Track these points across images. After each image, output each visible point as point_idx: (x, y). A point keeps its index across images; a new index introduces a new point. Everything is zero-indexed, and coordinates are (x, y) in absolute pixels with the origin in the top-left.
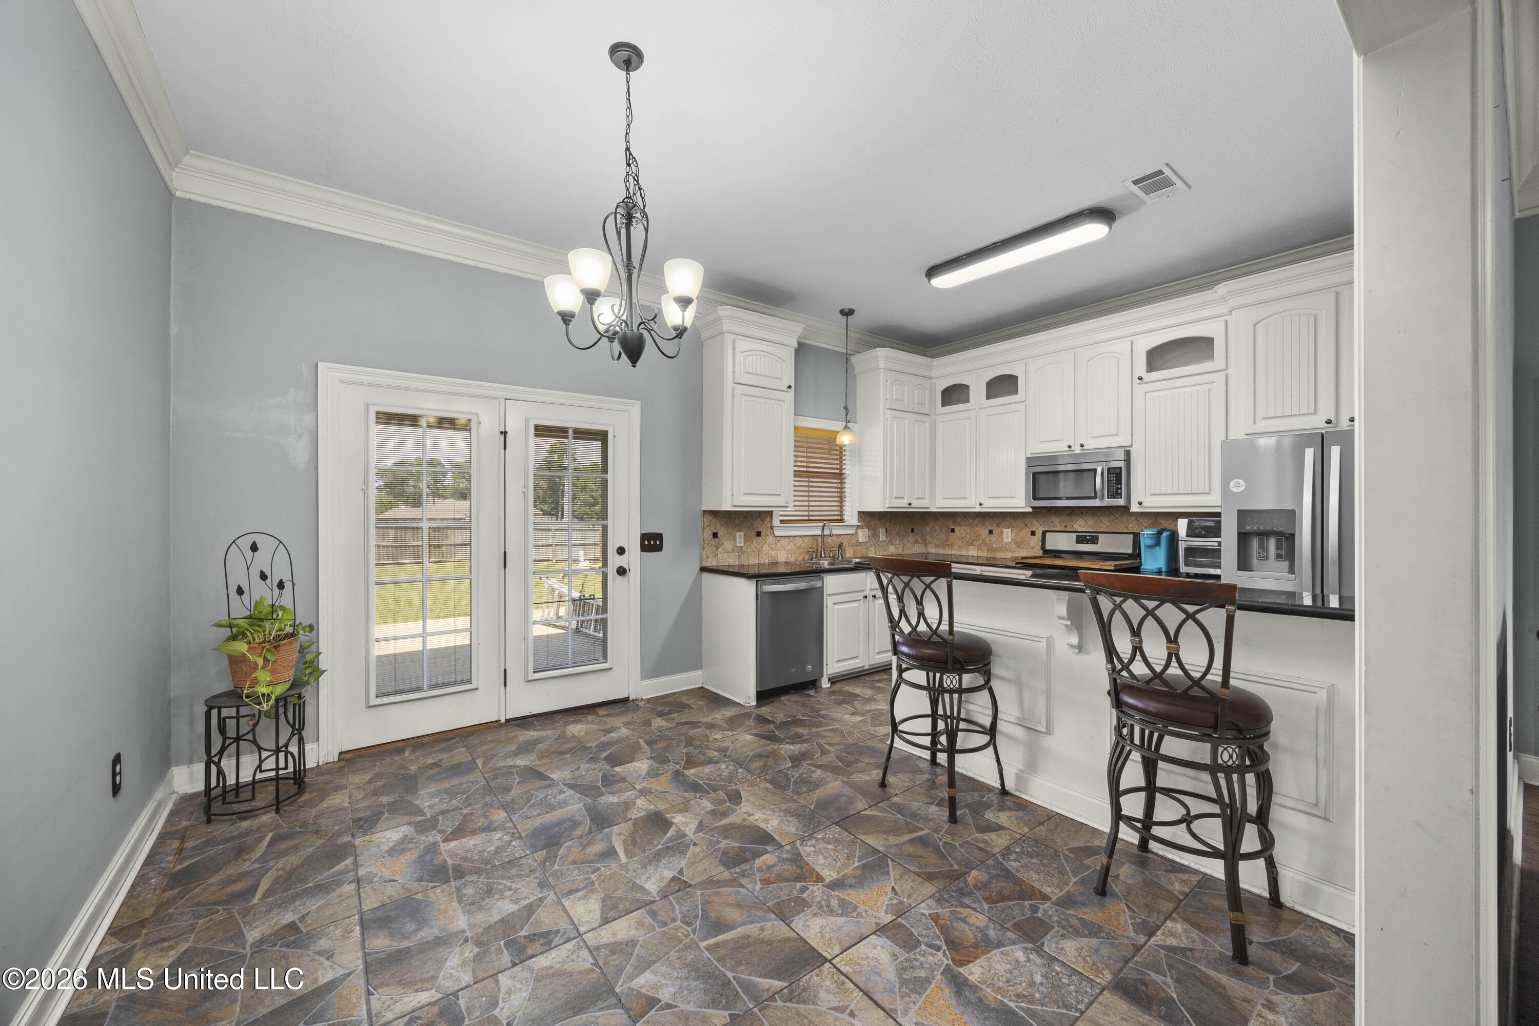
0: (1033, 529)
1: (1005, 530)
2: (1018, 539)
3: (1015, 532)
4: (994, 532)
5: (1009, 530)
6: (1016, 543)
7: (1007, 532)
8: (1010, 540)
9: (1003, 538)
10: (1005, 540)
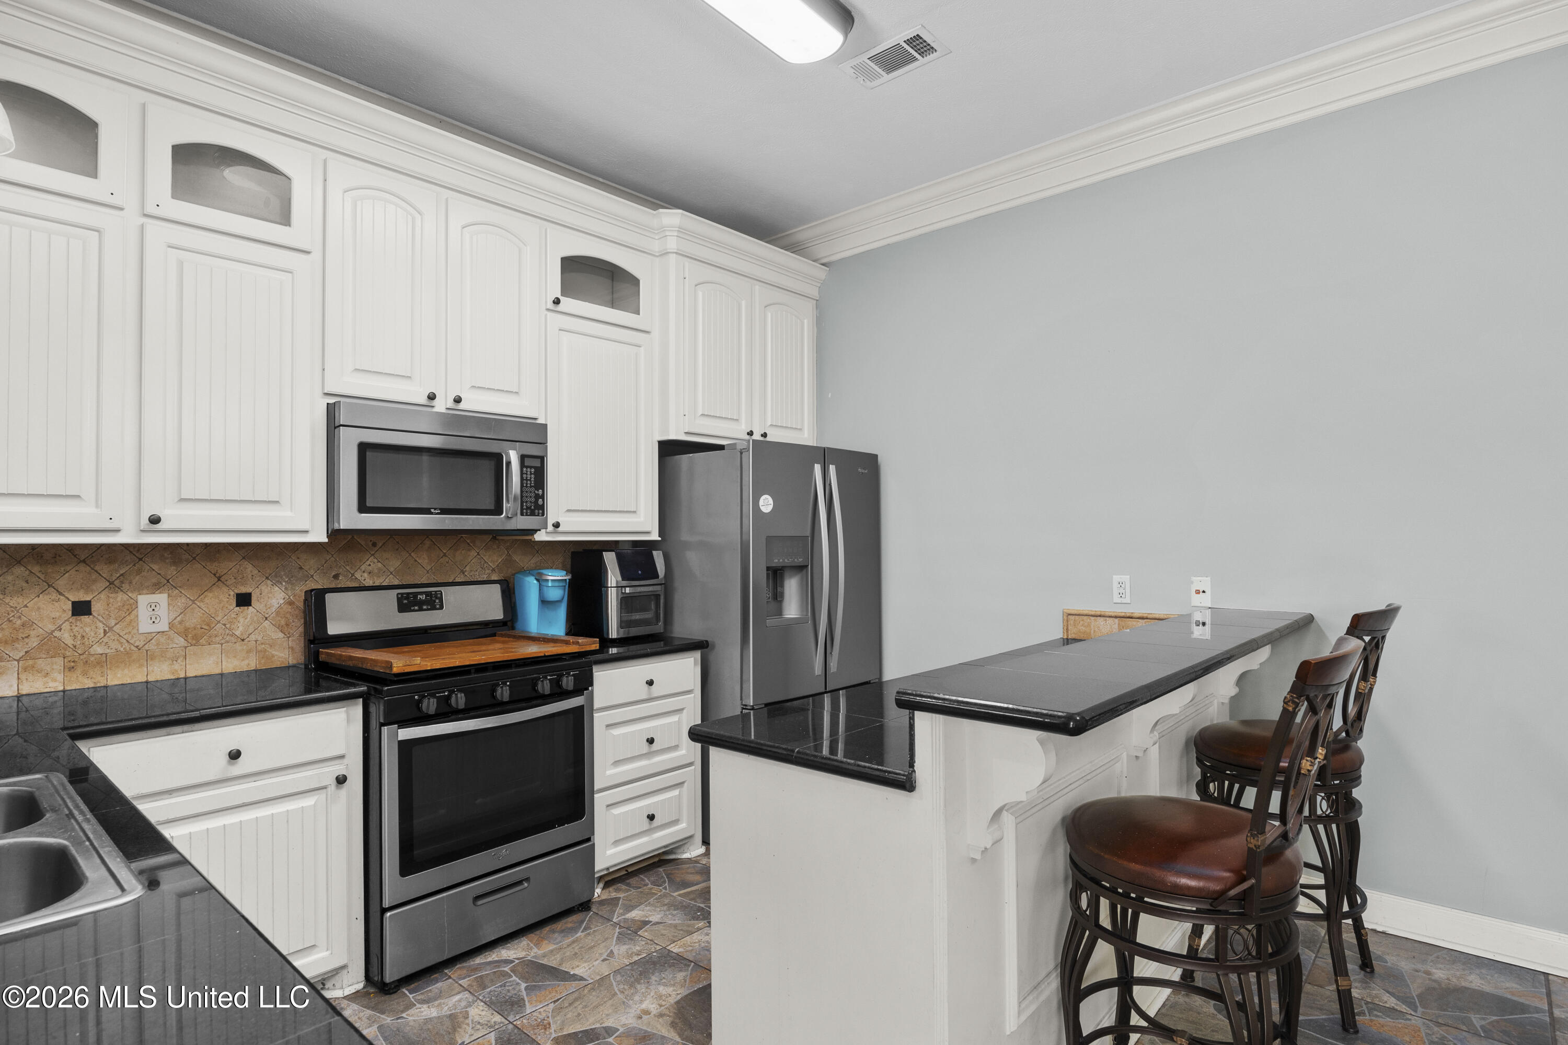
0: (243, 590)
1: (144, 600)
2: (194, 619)
3: (181, 602)
4: (96, 607)
5: (161, 598)
6: (185, 633)
7: (153, 607)
8: (163, 626)
9: (134, 624)
10: (145, 626)
